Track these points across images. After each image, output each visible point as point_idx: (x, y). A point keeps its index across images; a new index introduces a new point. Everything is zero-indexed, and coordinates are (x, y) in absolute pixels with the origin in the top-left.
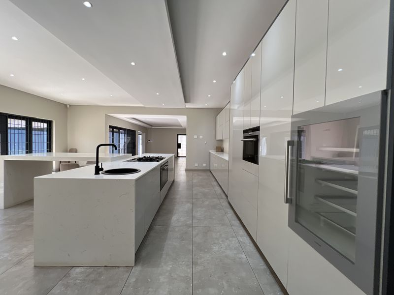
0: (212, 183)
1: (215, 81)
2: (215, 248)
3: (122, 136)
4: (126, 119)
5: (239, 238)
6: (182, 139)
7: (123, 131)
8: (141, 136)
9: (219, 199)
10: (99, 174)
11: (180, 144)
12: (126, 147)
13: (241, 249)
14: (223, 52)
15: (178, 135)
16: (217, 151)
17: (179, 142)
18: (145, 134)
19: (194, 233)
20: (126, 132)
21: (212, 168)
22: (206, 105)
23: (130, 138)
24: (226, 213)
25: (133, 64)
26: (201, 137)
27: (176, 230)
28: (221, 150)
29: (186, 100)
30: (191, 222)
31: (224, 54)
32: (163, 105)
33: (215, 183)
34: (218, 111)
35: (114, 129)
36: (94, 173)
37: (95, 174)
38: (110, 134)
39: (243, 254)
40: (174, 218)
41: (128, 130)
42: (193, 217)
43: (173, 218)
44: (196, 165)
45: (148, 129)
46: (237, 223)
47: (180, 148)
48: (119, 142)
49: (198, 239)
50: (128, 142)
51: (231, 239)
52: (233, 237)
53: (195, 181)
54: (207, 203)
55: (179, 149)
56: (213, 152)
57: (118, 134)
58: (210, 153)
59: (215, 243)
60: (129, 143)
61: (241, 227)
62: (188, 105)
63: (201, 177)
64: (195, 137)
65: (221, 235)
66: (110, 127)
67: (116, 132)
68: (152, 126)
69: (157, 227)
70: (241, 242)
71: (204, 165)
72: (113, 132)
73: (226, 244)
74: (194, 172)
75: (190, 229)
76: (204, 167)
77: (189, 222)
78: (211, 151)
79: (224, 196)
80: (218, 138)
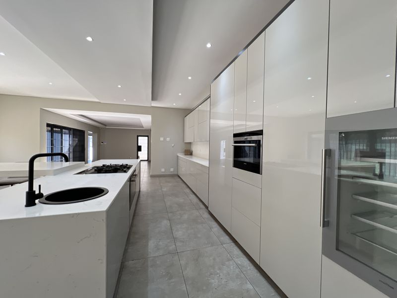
0: (185, 191)
1: (190, 78)
2: (215, 282)
3: (66, 137)
4: (71, 116)
5: (236, 260)
6: (143, 141)
7: (67, 131)
8: (91, 138)
9: (197, 209)
10: (35, 204)
11: (141, 146)
12: (71, 150)
13: (243, 276)
14: (207, 44)
15: (138, 136)
16: (185, 155)
17: (139, 145)
18: (96, 135)
19: (183, 262)
20: (72, 132)
21: (181, 173)
22: (174, 105)
23: (77, 139)
24: (211, 228)
25: (89, 39)
26: (168, 139)
27: (158, 262)
28: (189, 153)
29: (154, 98)
30: (174, 246)
31: (209, 45)
32: (125, 102)
33: (188, 191)
34: (187, 112)
35: (54, 129)
36: (25, 204)
37: (27, 206)
38: (47, 135)
39: (248, 282)
40: (152, 244)
41: (74, 130)
42: (175, 239)
43: (149, 244)
44: (163, 170)
45: (101, 129)
46: (226, 239)
47: (141, 151)
48: (62, 145)
49: (189, 272)
50: (74, 145)
51: (227, 263)
52: (229, 260)
53: (165, 189)
54: (186, 217)
55: (139, 152)
56: (181, 156)
57: (60, 135)
58: (178, 156)
59: (211, 274)
60: (76, 146)
61: (233, 244)
62: (155, 104)
63: (170, 184)
64: (162, 139)
65: (214, 259)
66: (48, 125)
67: (56, 132)
68: (105, 125)
69: (130, 263)
70: (240, 265)
71: (172, 170)
72: (52, 132)
73: (225, 272)
74: (161, 179)
75: (176, 258)
76: (172, 172)
77: (172, 247)
78: (179, 155)
79: (202, 206)
80: (187, 141)
